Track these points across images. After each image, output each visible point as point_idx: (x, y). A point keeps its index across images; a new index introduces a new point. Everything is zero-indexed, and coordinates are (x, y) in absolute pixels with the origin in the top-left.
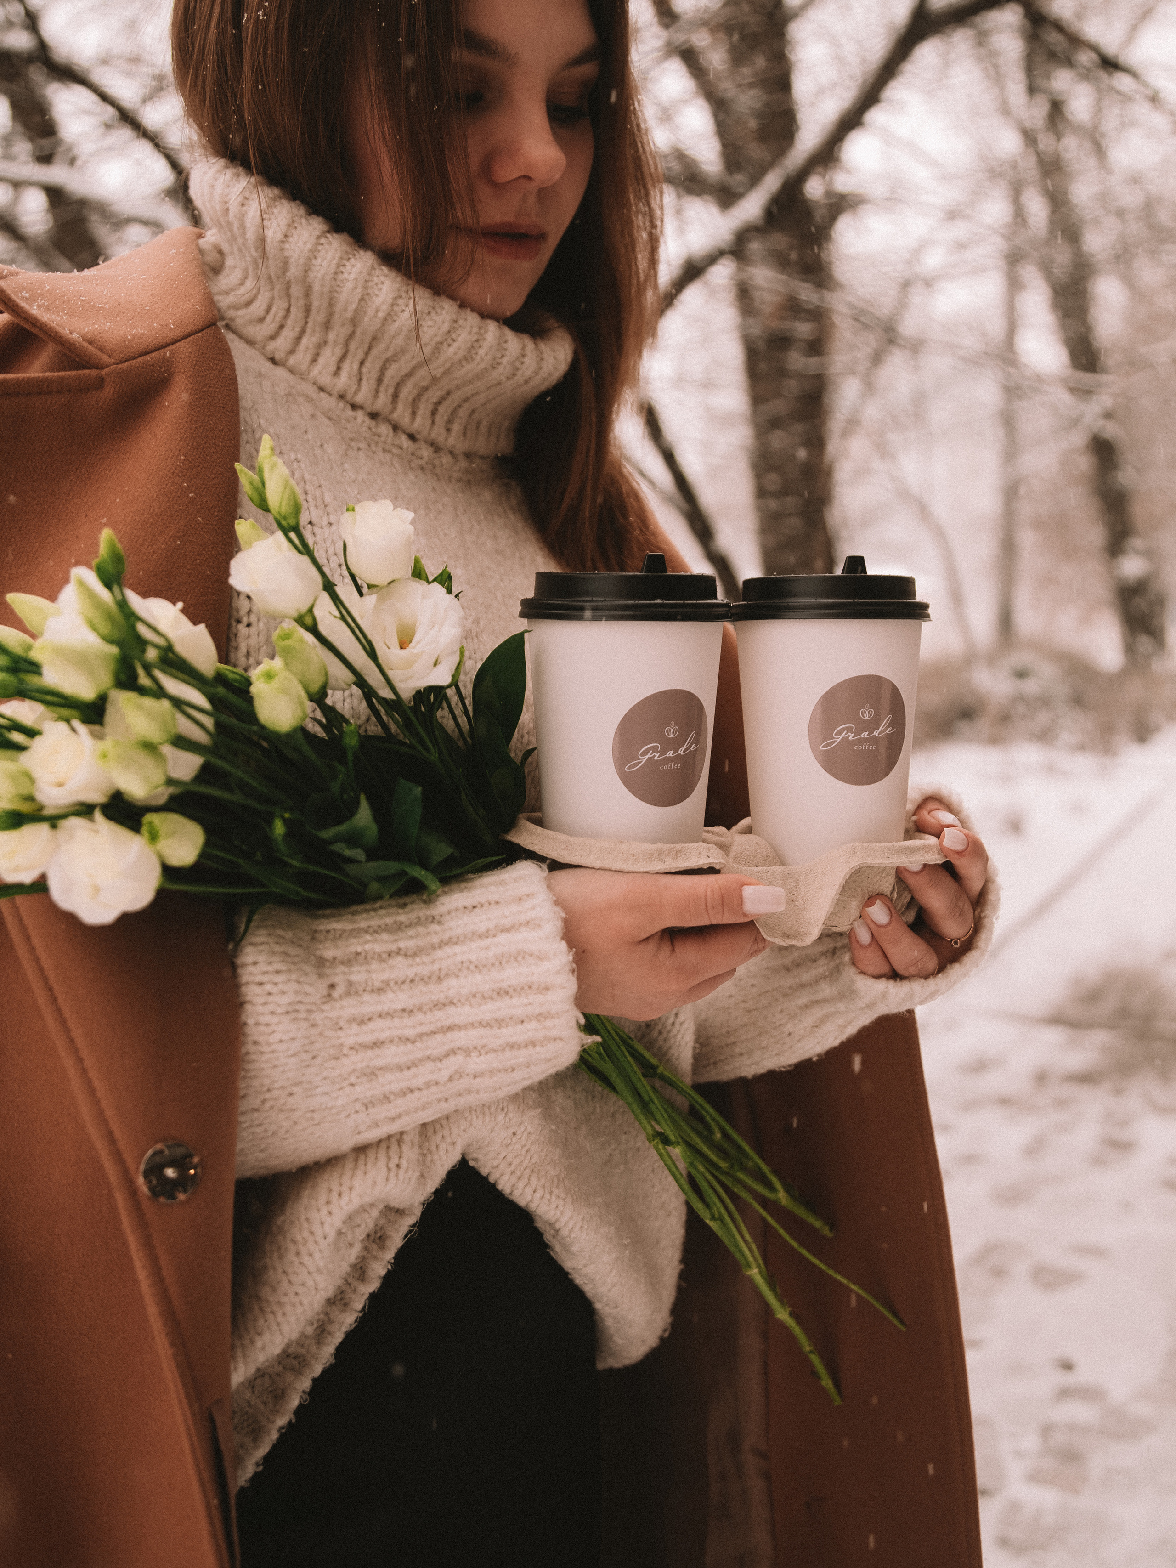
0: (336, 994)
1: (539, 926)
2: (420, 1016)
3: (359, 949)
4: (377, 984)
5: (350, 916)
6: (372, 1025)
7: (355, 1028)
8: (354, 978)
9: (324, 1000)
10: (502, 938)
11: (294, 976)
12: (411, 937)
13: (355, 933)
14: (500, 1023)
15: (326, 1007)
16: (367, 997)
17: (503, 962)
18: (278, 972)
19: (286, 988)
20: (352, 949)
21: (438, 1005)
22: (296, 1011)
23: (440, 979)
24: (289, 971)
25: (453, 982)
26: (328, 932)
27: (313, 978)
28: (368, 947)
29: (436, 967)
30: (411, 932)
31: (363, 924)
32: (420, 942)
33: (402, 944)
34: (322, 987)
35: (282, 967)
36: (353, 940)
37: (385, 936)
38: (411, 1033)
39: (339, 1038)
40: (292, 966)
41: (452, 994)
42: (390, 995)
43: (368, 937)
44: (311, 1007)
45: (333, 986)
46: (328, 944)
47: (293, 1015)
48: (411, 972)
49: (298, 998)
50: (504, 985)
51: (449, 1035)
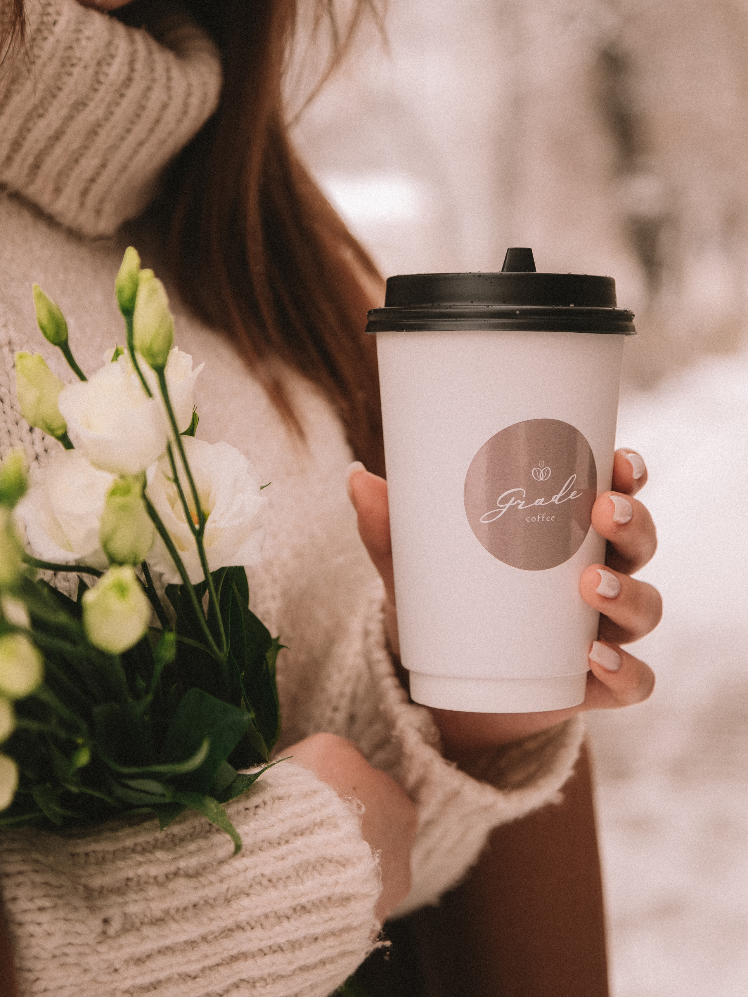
0: (112, 930)
1: (336, 826)
2: (204, 948)
3: (131, 874)
4: (158, 914)
5: (109, 834)
6: (150, 964)
7: (134, 970)
8: (132, 909)
9: (100, 939)
10: (299, 843)
11: (61, 913)
12: (191, 853)
13: (117, 855)
14: (294, 945)
15: (102, 948)
16: (146, 931)
17: (301, 873)
18: (41, 909)
19: (52, 929)
20: (122, 875)
21: (228, 932)
22: (65, 954)
23: (228, 901)
24: (55, 907)
25: (245, 902)
26: (87, 855)
27: (84, 912)
28: (140, 871)
29: (224, 886)
30: (192, 847)
31: (129, 843)
32: (203, 859)
33: (182, 864)
34: (96, 924)
35: (46, 903)
36: (120, 864)
37: (159, 854)
38: (193, 968)
39: (112, 982)
40: (58, 901)
41: (243, 917)
42: (174, 926)
43: (140, 858)
44: (81, 949)
45: (106, 921)
46: (92, 870)
47: (63, 960)
48: (194, 897)
49: (68, 939)
50: (303, 901)
51: (236, 966)
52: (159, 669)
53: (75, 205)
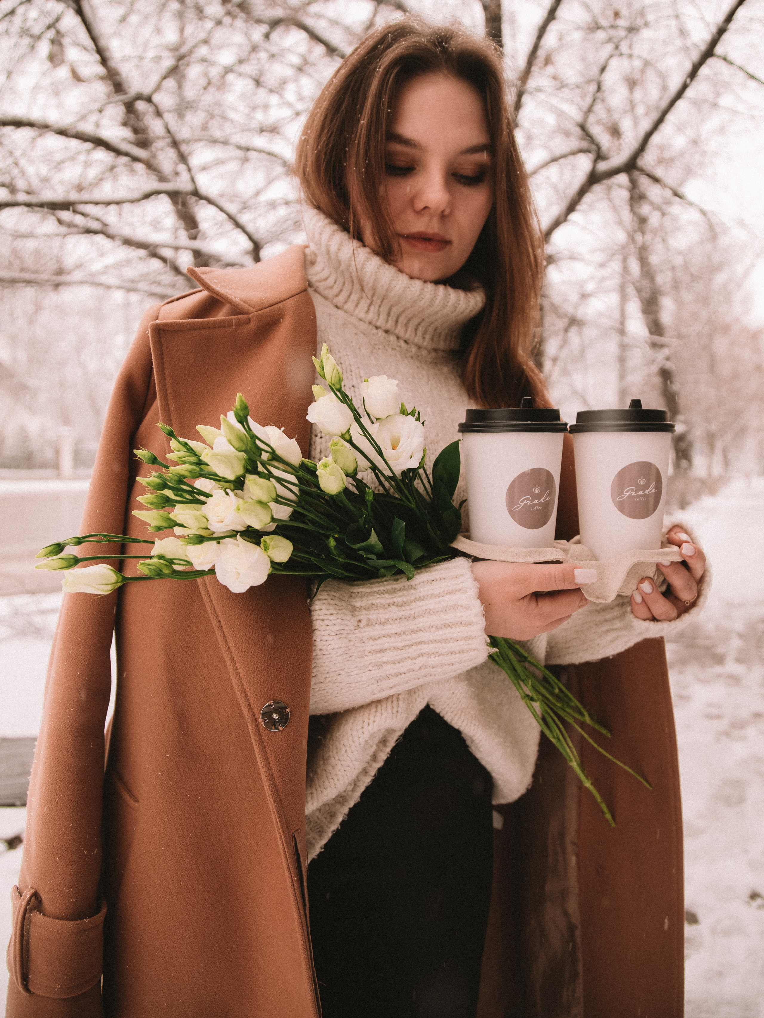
0: (361, 625)
1: (466, 592)
2: (404, 637)
3: (374, 602)
4: (383, 620)
5: (369, 585)
6: (380, 641)
7: (371, 642)
8: (371, 617)
9: (356, 628)
10: (447, 597)
11: (340, 616)
12: (400, 596)
13: (372, 593)
14: (446, 641)
15: (356, 632)
16: (377, 626)
17: (447, 610)
18: (332, 614)
19: (335, 622)
20: (370, 602)
21: (414, 631)
22: (341, 634)
23: (415, 618)
24: (337, 614)
25: (421, 620)
26: (358, 593)
27: (349, 617)
28: (378, 601)
29: (413, 612)
30: (400, 594)
31: (376, 589)
32: (405, 599)
33: (395, 600)
34: (354, 621)
35: (334, 612)
36: (370, 597)
37: (387, 595)
38: (399, 645)
39: (363, 647)
40: (339, 611)
41: (421, 626)
42: (389, 626)
43: (378, 596)
44: (349, 632)
45: (360, 621)
46: (358, 599)
47: (340, 636)
48: (400, 614)
49: (342, 627)
50: (447, 622)
51: (420, 646)
52: (369, 504)
53: (413, 335)
